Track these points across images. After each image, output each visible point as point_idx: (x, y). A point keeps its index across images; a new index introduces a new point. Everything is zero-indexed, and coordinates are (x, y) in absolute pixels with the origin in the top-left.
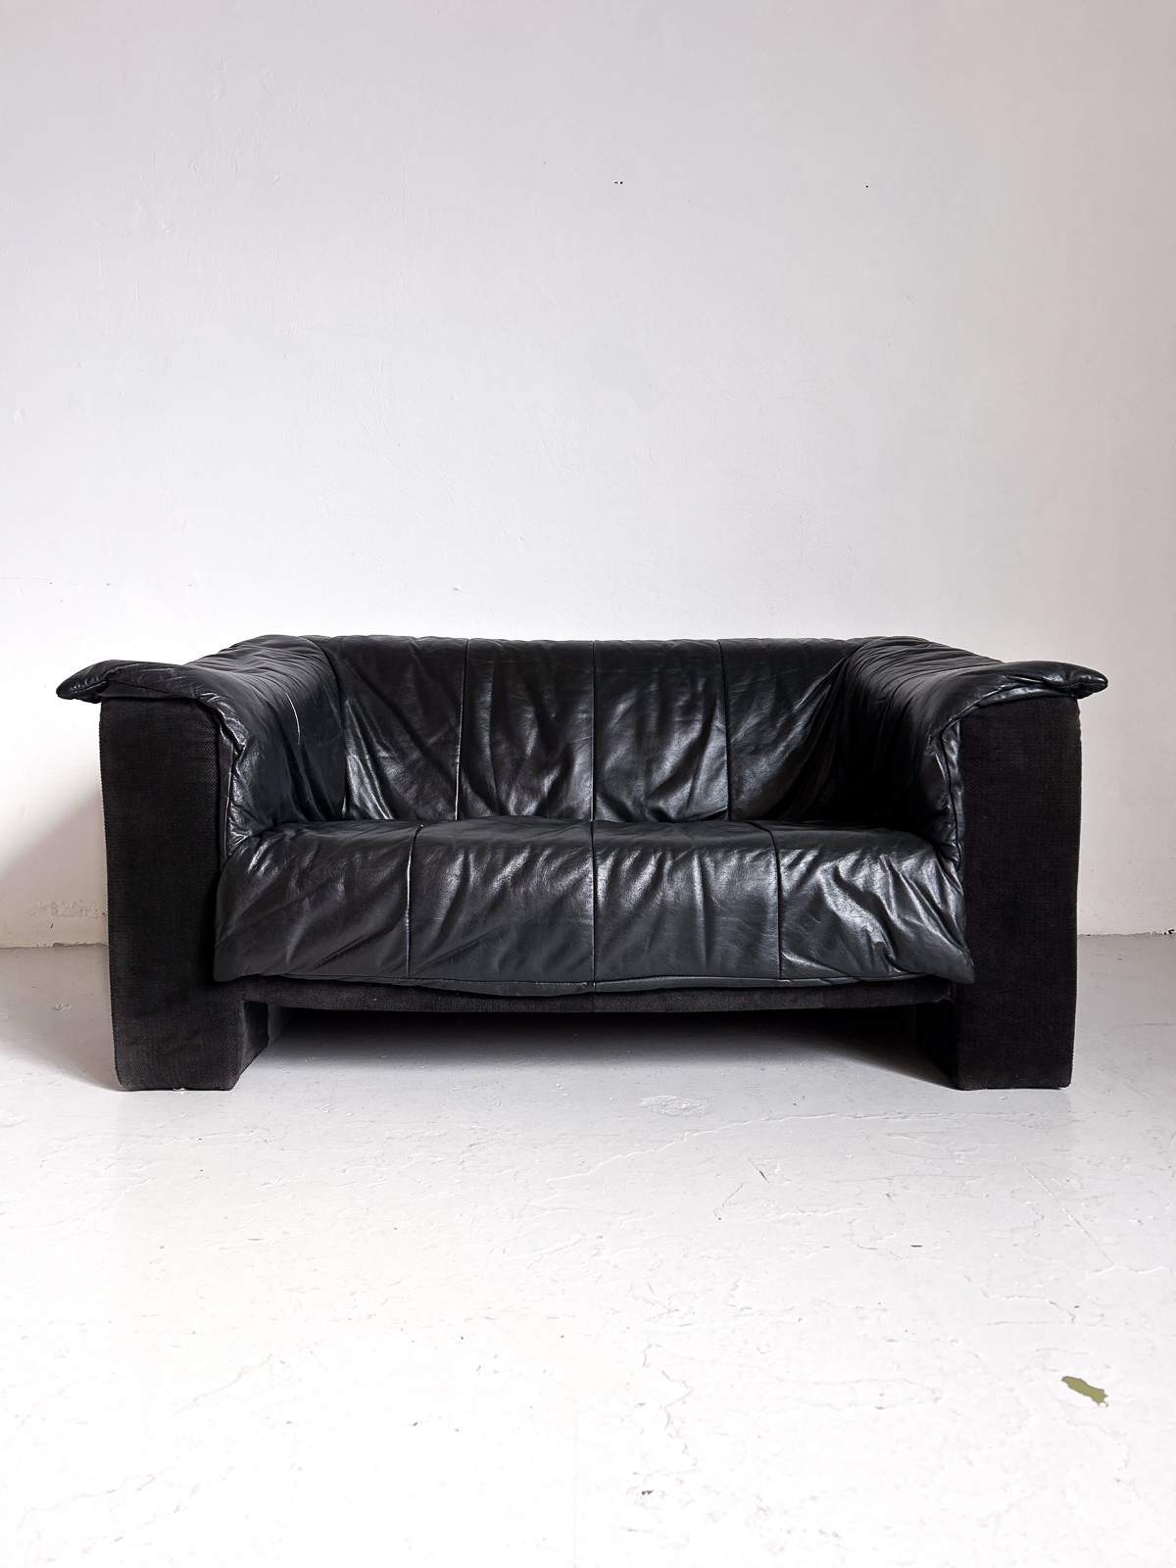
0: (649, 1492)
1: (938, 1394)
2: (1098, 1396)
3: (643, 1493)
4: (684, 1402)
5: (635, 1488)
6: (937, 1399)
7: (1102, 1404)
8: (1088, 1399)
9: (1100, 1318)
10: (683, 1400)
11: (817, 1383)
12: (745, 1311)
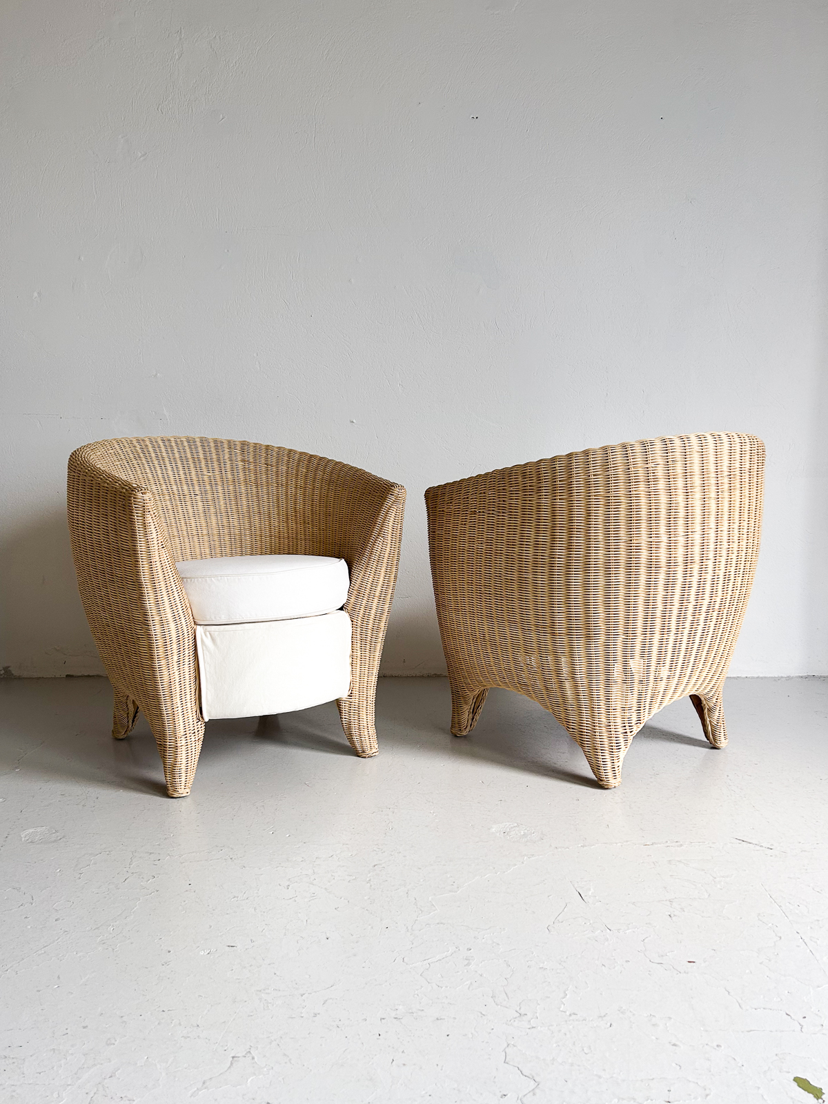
1: (708, 1092)
2: (818, 1093)
4: (534, 1094)
6: (707, 1095)
8: (811, 1096)
9: (820, 1028)
12: (573, 1017)
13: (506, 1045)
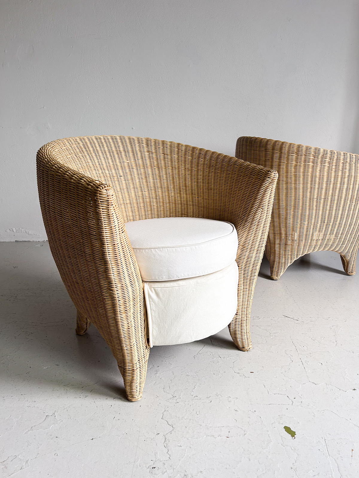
0: (154, 468)
1: (245, 433)
2: (293, 434)
3: (153, 468)
4: (171, 433)
5: (150, 466)
6: (245, 434)
7: (294, 438)
8: (290, 435)
9: (301, 403)
10: (171, 432)
11: (210, 427)
12: (196, 398)
13: (164, 410)
